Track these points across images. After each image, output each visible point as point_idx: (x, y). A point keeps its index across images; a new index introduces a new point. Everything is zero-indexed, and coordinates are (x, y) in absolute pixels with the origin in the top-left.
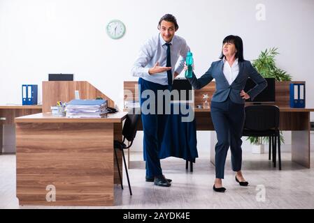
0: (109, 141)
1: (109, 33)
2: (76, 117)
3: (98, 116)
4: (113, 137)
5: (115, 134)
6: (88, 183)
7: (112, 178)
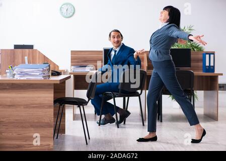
0: (50, 99)
1: (62, 13)
2: (22, 78)
3: (40, 78)
4: (53, 95)
5: (54, 93)
7: (52, 130)
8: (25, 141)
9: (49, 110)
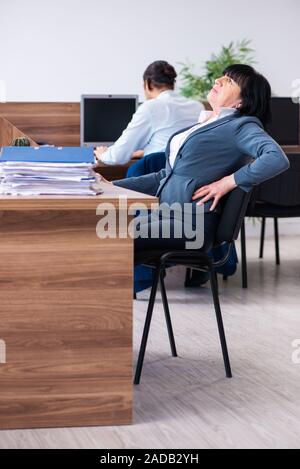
0: (123, 257)
6: (69, 369)
8: (47, 391)
9: (119, 291)
